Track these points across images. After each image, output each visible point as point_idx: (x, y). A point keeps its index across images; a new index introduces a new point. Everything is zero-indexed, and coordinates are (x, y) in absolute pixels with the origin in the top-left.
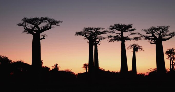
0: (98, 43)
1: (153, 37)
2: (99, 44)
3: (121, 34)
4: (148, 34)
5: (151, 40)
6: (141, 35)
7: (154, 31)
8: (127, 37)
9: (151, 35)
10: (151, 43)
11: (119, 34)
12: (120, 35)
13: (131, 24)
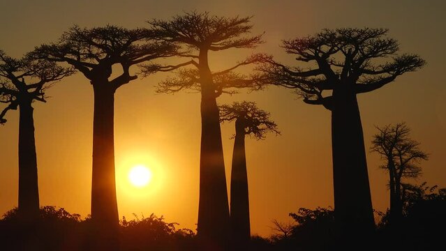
0: (38, 94)
1: (321, 77)
2: (42, 100)
3: (197, 60)
4: (307, 61)
5: (299, 86)
6: (274, 64)
7: (325, 48)
8: (228, 71)
9: (313, 65)
10: (306, 101)
11: (189, 59)
12: (192, 62)
13: (244, 17)
